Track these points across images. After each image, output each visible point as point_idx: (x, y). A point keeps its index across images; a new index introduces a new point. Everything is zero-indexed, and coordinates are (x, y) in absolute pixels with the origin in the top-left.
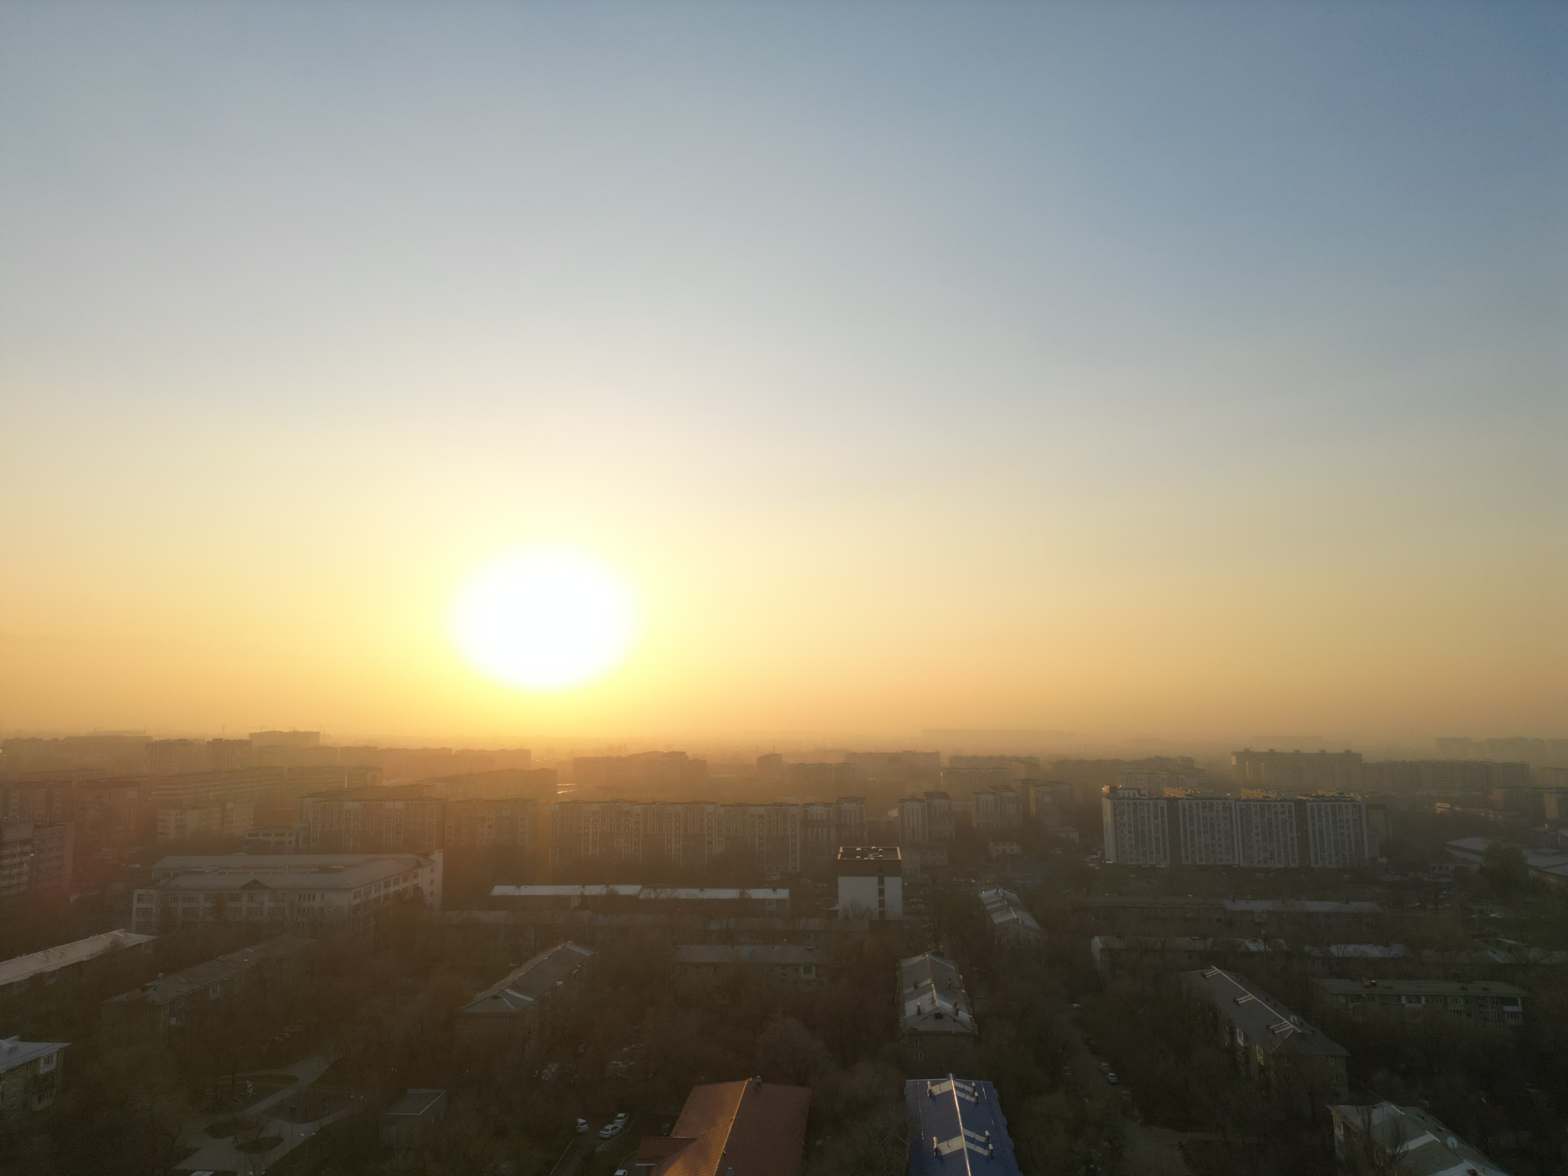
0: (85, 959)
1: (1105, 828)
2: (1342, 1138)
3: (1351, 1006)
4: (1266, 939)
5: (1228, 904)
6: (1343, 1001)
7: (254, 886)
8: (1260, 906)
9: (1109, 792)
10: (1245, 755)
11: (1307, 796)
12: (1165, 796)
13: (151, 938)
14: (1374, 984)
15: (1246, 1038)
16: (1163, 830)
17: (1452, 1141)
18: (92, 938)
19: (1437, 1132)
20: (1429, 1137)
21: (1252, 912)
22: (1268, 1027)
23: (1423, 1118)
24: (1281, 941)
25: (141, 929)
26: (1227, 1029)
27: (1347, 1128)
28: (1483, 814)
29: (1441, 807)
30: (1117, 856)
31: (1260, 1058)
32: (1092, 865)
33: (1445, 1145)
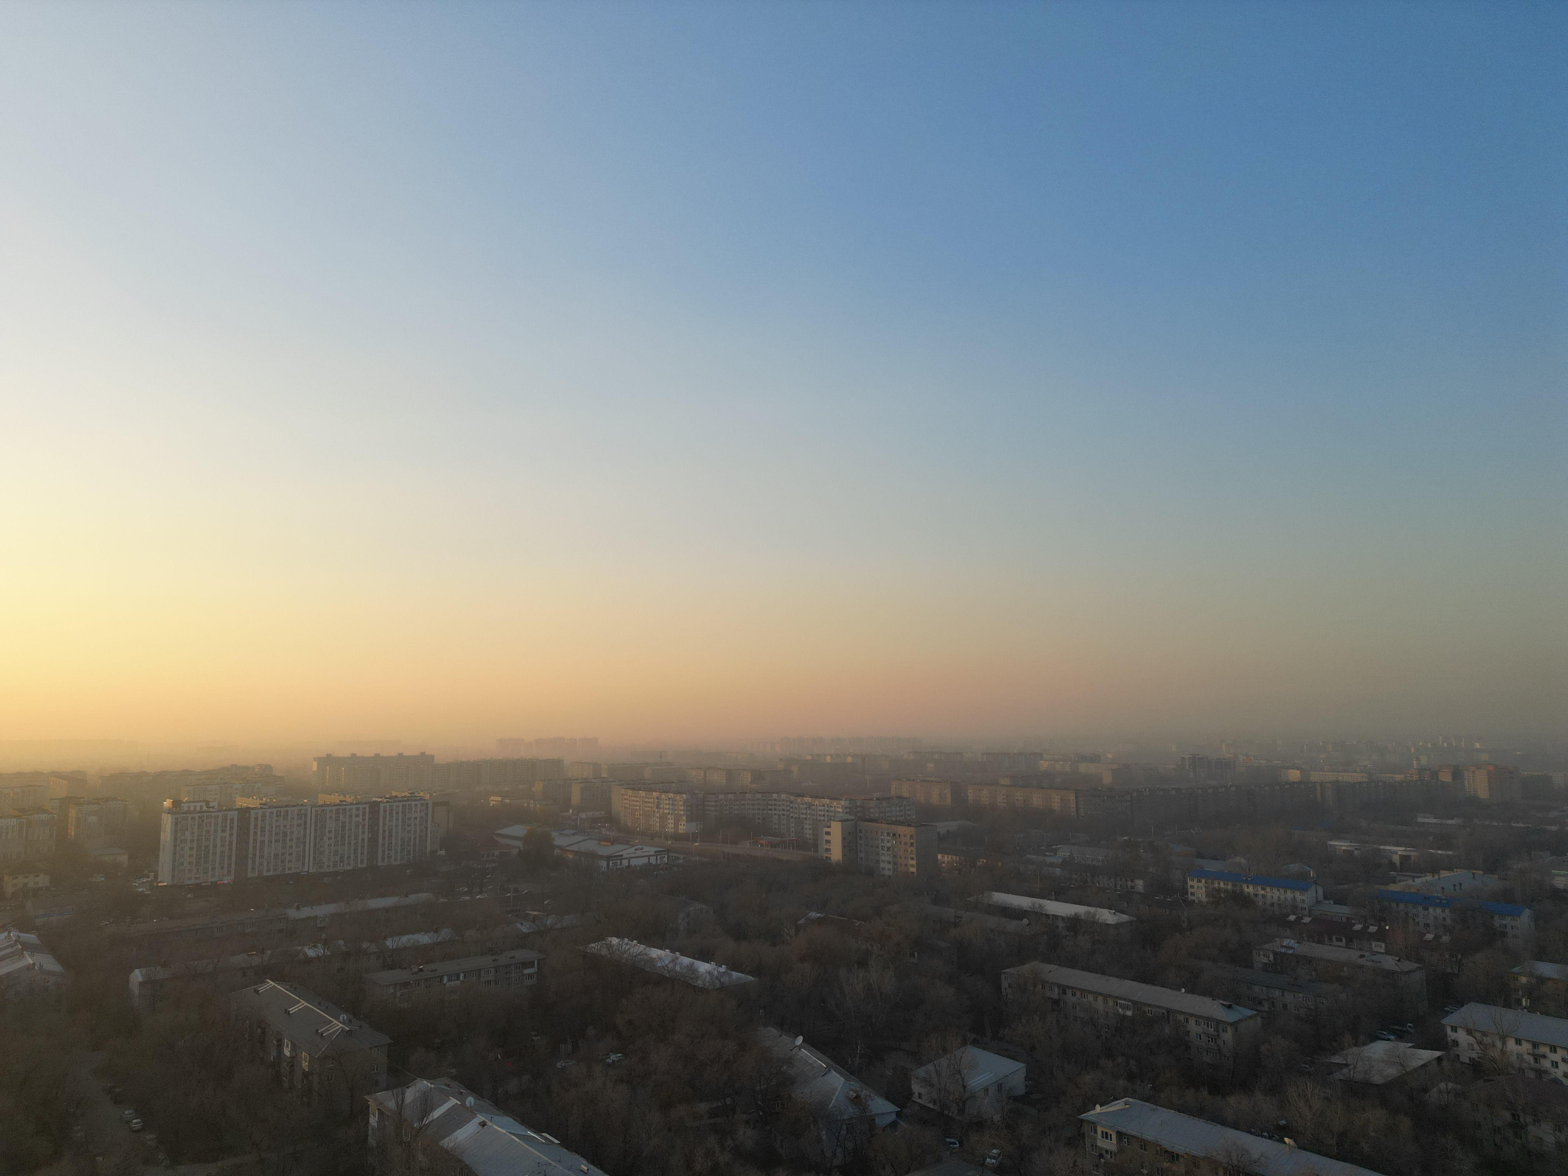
1: (161, 846)
2: (375, 1125)
3: (398, 994)
4: (326, 943)
5: (292, 913)
6: (392, 990)
8: (323, 910)
9: (171, 806)
10: (327, 761)
11: (381, 797)
12: (237, 807)
14: (421, 970)
15: (294, 1047)
16: (231, 843)
17: (470, 1100)
19: (460, 1095)
20: (453, 1101)
21: (315, 918)
22: (317, 1030)
23: (448, 1086)
24: (341, 942)
26: (275, 1042)
27: (381, 1113)
28: (526, 805)
29: (494, 800)
30: (173, 876)
31: (305, 1065)
32: (140, 890)
33: (463, 1105)
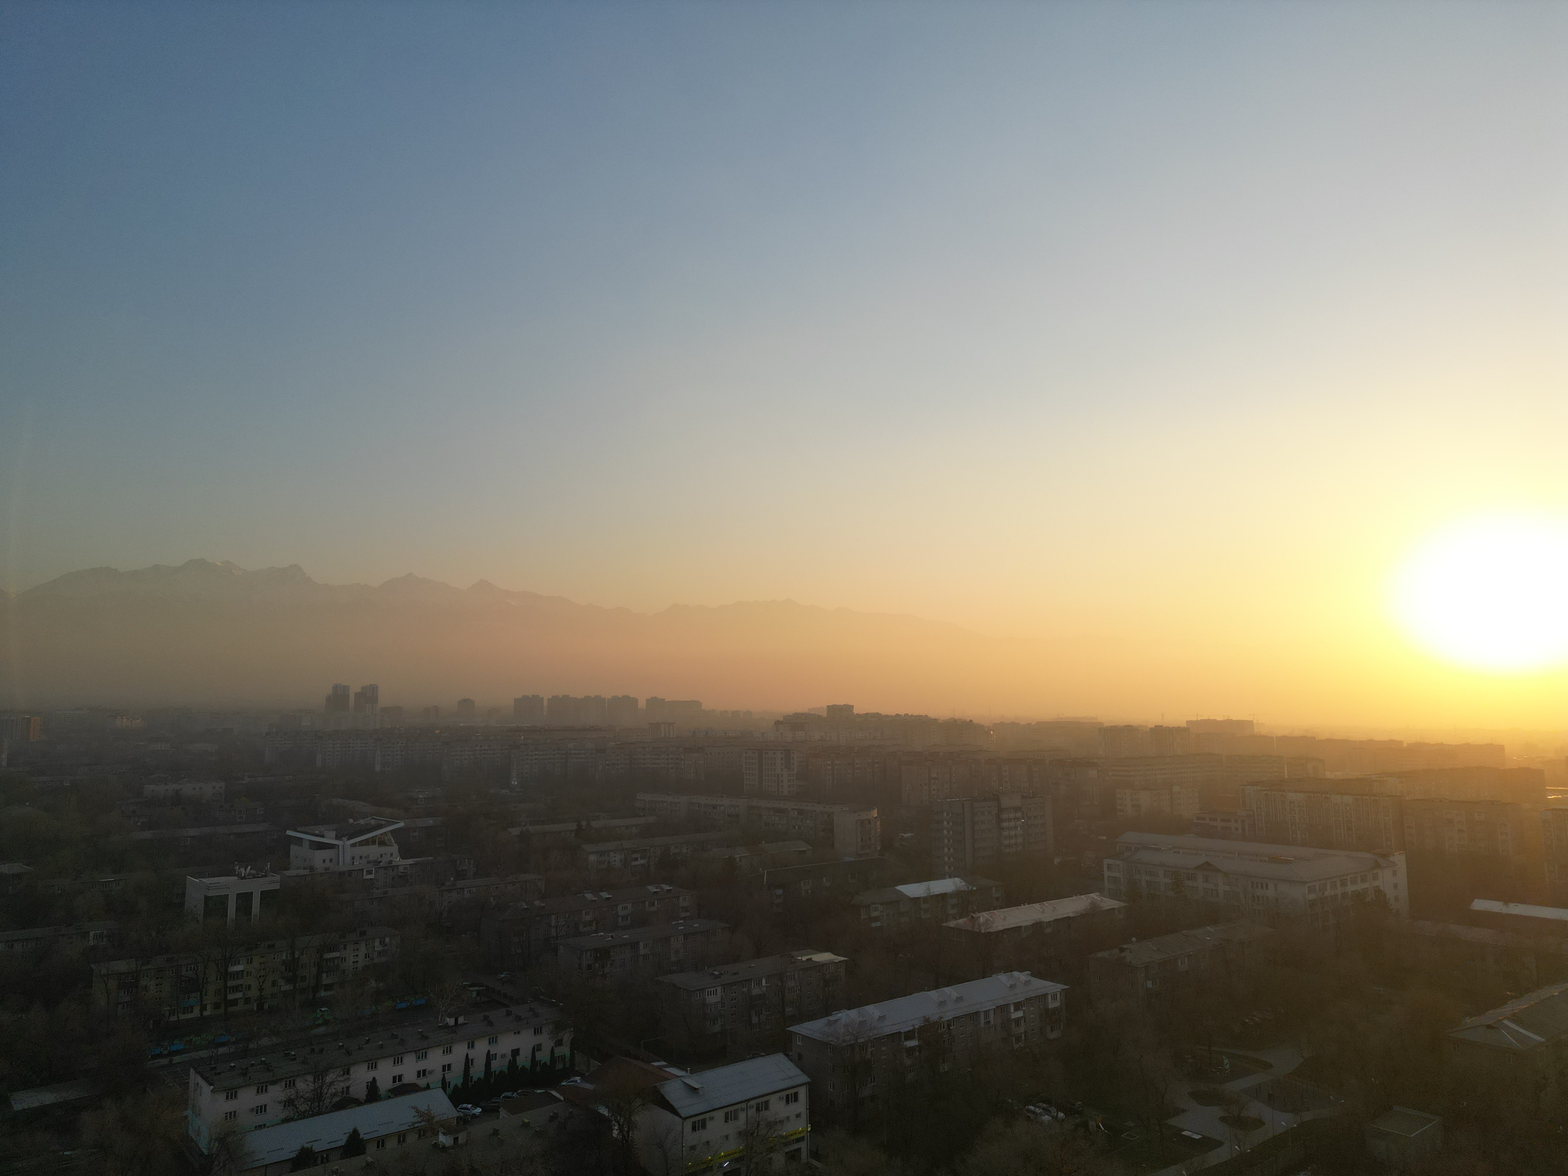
0: (1071, 915)
7: (1207, 866)
13: (1123, 904)
18: (1074, 897)
25: (1114, 895)
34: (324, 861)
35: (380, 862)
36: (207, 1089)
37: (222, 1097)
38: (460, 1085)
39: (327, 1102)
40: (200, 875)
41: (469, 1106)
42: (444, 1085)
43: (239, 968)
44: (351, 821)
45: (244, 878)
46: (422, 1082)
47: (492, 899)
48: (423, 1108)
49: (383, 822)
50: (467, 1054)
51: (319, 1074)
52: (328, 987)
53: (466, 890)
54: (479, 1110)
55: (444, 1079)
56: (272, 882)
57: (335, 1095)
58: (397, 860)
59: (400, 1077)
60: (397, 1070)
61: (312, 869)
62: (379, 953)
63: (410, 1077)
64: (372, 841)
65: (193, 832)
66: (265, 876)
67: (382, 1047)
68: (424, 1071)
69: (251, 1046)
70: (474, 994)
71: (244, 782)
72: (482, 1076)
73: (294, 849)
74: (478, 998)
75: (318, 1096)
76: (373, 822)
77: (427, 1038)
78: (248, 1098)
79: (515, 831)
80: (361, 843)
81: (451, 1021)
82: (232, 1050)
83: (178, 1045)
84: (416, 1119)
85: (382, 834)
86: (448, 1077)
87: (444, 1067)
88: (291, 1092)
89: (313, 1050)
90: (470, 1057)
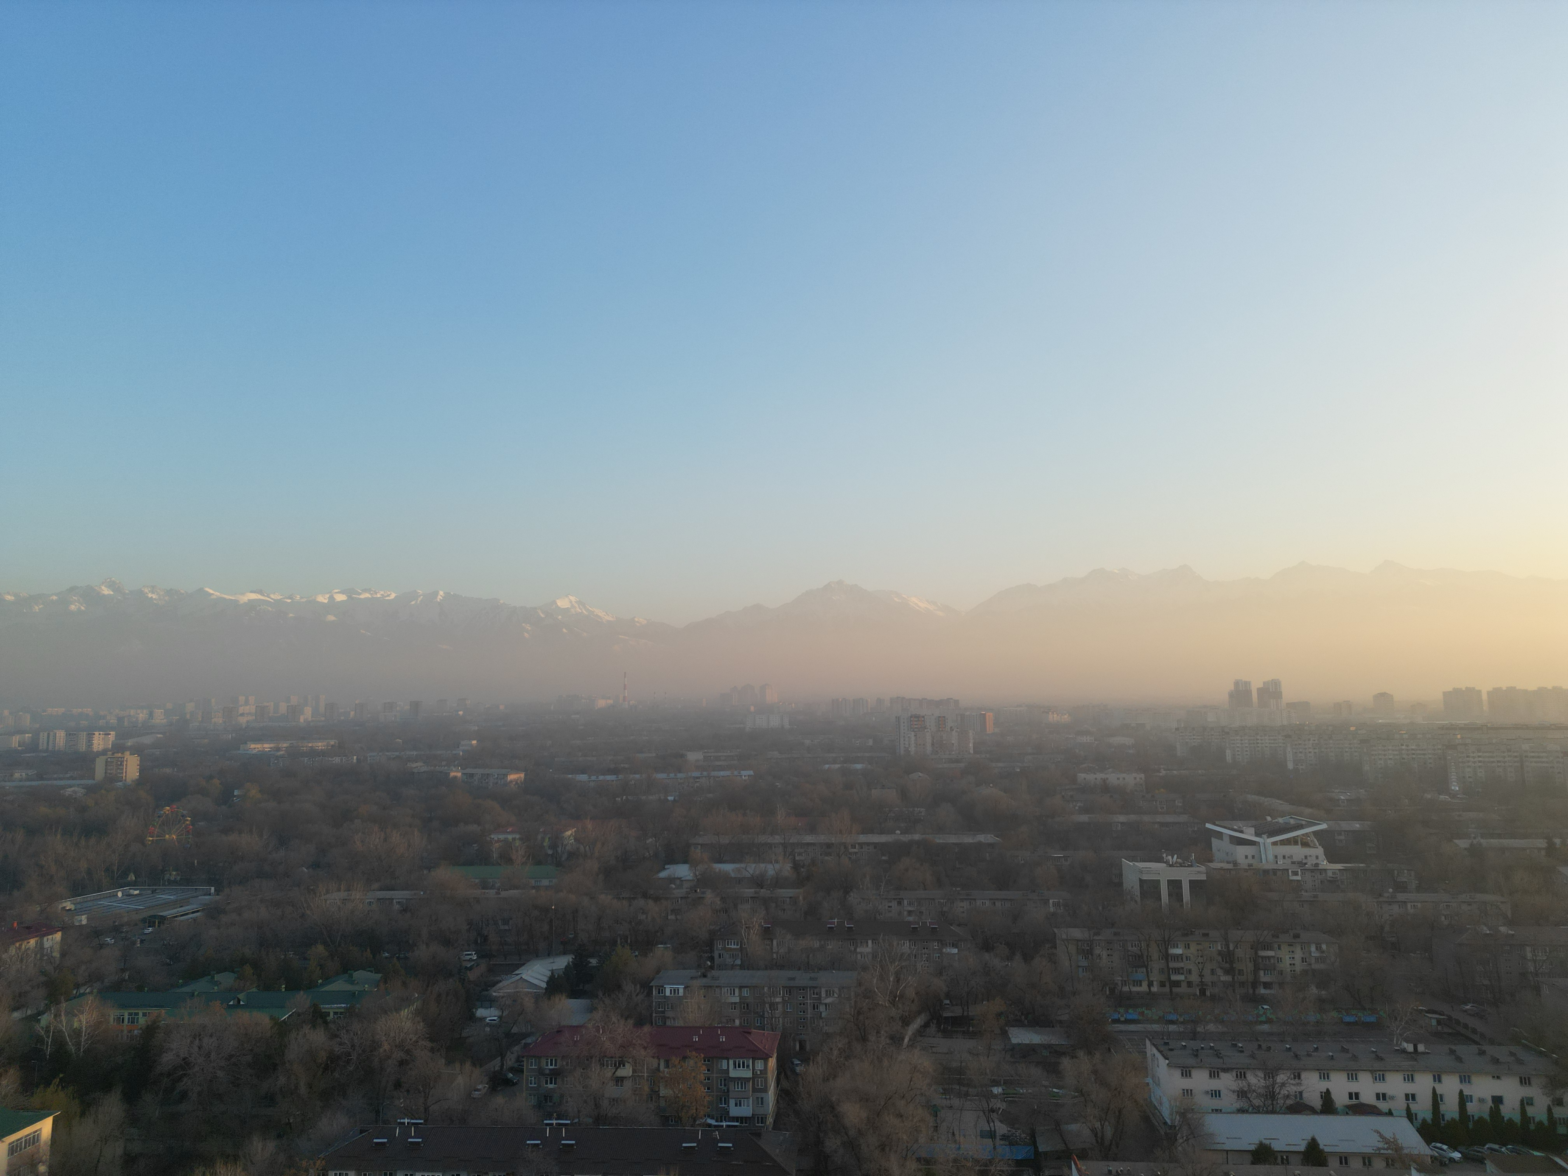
34: (1246, 857)
35: (1306, 864)
36: (1163, 1063)
37: (1177, 1073)
38: (1429, 1121)
39: (1281, 1102)
40: (1133, 859)
41: (1445, 1147)
42: (1410, 1116)
43: (1178, 951)
44: (1269, 818)
45: (1171, 866)
46: (1383, 1106)
47: (1443, 918)
48: (1388, 1135)
49: (1304, 823)
50: (1434, 1090)
51: (1270, 1073)
52: (1267, 985)
53: (1409, 905)
54: (1457, 1155)
55: (1408, 1109)
56: (1198, 873)
57: (1288, 1096)
58: (1324, 864)
59: (1357, 1095)
60: (1354, 1087)
61: (1235, 863)
62: (1317, 959)
63: (1368, 1097)
64: (1294, 841)
65: (1122, 818)
66: (1191, 866)
67: (1332, 1058)
68: (1384, 1095)
69: (1199, 1029)
70: (1434, 1022)
71: (1161, 774)
72: (1456, 1116)
73: (1215, 842)
74: (1439, 1028)
75: (1271, 1095)
76: (1292, 822)
77: (1382, 1059)
78: (1200, 1081)
79: (1463, 844)
80: (1283, 842)
81: (1410, 1048)
82: (1181, 1029)
83: (1132, 1015)
84: (1381, 1145)
85: (1303, 835)
86: (1414, 1107)
87: (1407, 1096)
88: (1242, 1084)
89: (1260, 1046)
90: (1438, 1092)
